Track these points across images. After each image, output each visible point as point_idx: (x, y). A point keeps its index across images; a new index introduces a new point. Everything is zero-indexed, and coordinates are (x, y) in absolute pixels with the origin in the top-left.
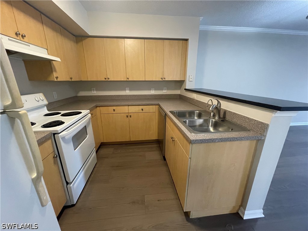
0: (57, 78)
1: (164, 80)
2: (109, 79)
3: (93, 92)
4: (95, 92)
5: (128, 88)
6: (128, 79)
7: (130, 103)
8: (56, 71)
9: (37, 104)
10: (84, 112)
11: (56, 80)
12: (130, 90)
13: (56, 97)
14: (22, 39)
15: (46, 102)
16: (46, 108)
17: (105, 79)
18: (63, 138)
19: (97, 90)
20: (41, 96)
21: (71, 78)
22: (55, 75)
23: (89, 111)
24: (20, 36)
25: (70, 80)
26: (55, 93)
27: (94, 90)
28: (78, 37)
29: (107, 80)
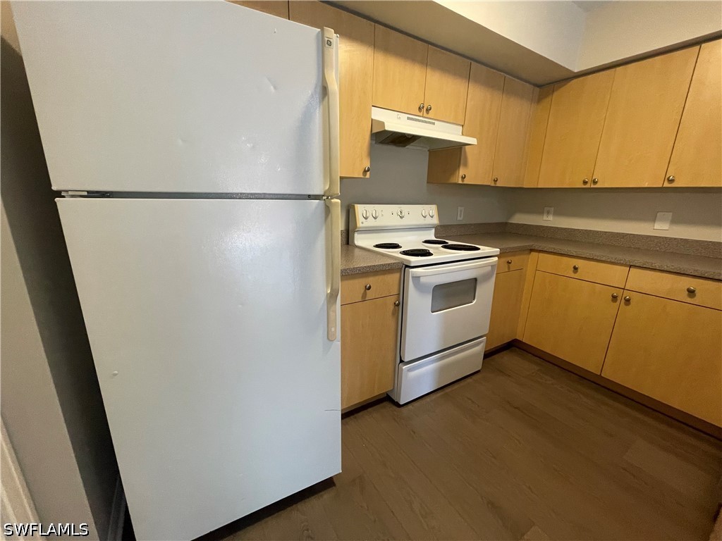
0: (463, 178)
2: (595, 182)
3: (545, 218)
4: (551, 218)
6: (671, 181)
7: (639, 260)
8: (466, 165)
9: (422, 222)
10: (485, 250)
11: (460, 182)
12: (674, 221)
13: (460, 217)
14: (425, 114)
15: (435, 221)
16: (433, 231)
17: (585, 183)
18: (417, 278)
19: (558, 213)
20: (432, 210)
21: (495, 181)
22: (462, 172)
23: (497, 251)
24: (424, 110)
25: (493, 184)
26: (462, 208)
27: (548, 213)
28: (545, 88)
29: (590, 185)
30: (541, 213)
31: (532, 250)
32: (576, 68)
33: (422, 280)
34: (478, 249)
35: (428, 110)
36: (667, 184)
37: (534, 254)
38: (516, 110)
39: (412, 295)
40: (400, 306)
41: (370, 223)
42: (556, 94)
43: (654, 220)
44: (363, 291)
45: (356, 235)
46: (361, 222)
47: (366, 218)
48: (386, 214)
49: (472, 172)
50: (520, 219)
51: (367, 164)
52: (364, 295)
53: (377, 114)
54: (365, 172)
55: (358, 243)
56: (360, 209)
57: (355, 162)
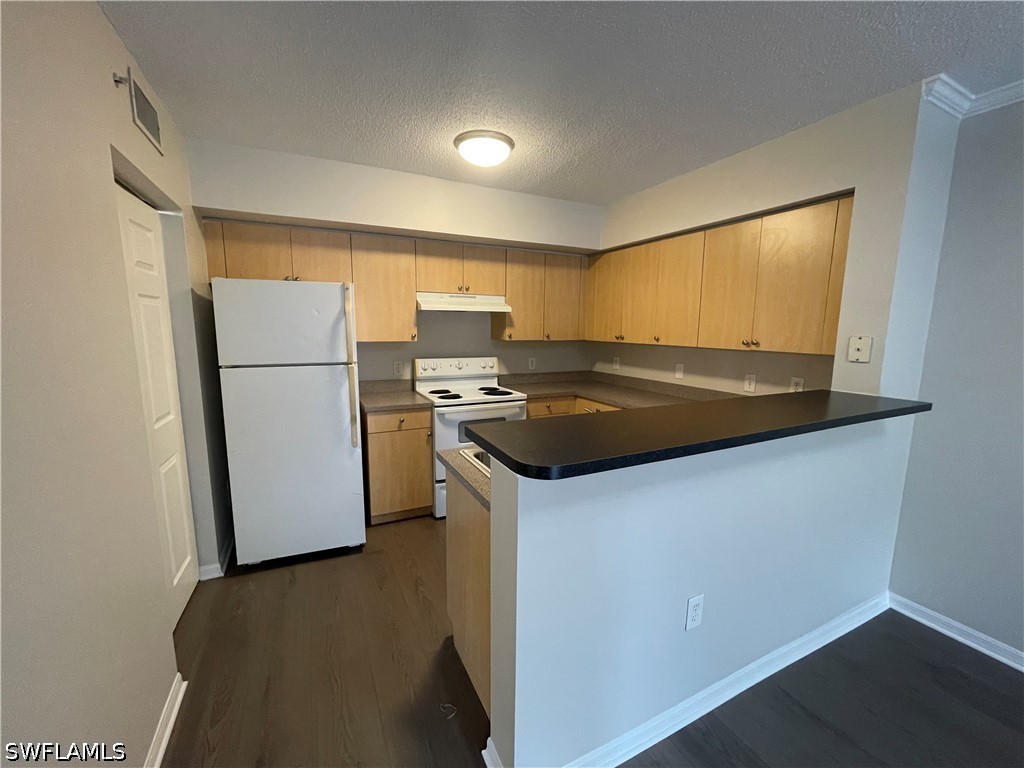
0: (510, 336)
1: (753, 348)
2: (623, 338)
3: (614, 367)
4: (618, 367)
5: (682, 366)
6: (657, 340)
8: (512, 325)
10: (517, 395)
11: (507, 339)
12: (687, 371)
13: (532, 365)
14: (465, 292)
15: (495, 371)
16: (496, 380)
17: (617, 338)
18: (442, 415)
19: (623, 363)
20: (493, 361)
21: (548, 337)
22: (508, 331)
23: (525, 396)
24: (463, 290)
25: (546, 339)
26: (534, 359)
27: (616, 361)
28: (592, 257)
29: (620, 341)
30: (611, 362)
31: (576, 397)
32: (601, 248)
33: (446, 416)
34: (510, 393)
35: (467, 289)
36: (656, 343)
37: (578, 400)
38: (561, 280)
39: (438, 426)
40: (432, 436)
41: (429, 373)
42: (597, 263)
43: (673, 370)
44: (398, 423)
45: (417, 383)
46: (420, 373)
47: (425, 369)
48: (446, 366)
49: (514, 333)
50: (600, 367)
51: (415, 331)
52: (400, 426)
53: (421, 297)
54: (413, 337)
55: (417, 389)
56: (420, 363)
57: (403, 330)
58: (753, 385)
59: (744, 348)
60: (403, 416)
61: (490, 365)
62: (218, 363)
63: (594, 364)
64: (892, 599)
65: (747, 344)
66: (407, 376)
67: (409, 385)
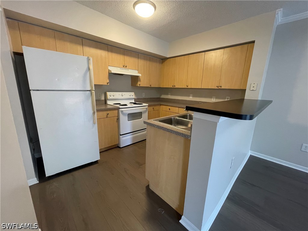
0: (140, 85)
1: (220, 88)
2: (175, 86)
3: (168, 96)
4: (170, 96)
5: (192, 95)
6: (187, 86)
7: (180, 106)
8: (140, 81)
9: (131, 97)
10: (144, 104)
11: (139, 86)
13: (143, 96)
14: (125, 68)
15: (134, 97)
16: (134, 100)
17: (173, 86)
18: (122, 111)
19: (171, 95)
20: (133, 94)
21: (151, 86)
22: (139, 83)
23: (147, 105)
24: (125, 67)
25: (150, 86)
26: (144, 93)
27: (169, 94)
28: (163, 60)
29: (174, 87)
30: (167, 94)
31: (161, 105)
32: (168, 57)
33: (124, 112)
34: (142, 104)
35: (126, 67)
36: (187, 87)
37: (161, 106)
38: (155, 66)
39: (121, 116)
40: (118, 119)
41: (112, 97)
42: (165, 62)
43: (189, 96)
44: (106, 115)
45: (108, 101)
46: (109, 97)
47: (110, 96)
48: (118, 95)
49: (142, 83)
50: (163, 96)
51: (108, 81)
52: (107, 116)
53: (110, 68)
54: (108, 83)
55: (108, 103)
56: (108, 93)
57: (104, 81)
58: (215, 99)
59: (217, 88)
60: (108, 112)
61: (131, 95)
62: (29, 88)
63: (161, 95)
64: (251, 153)
65: (218, 87)
66: (103, 98)
67: (104, 102)
